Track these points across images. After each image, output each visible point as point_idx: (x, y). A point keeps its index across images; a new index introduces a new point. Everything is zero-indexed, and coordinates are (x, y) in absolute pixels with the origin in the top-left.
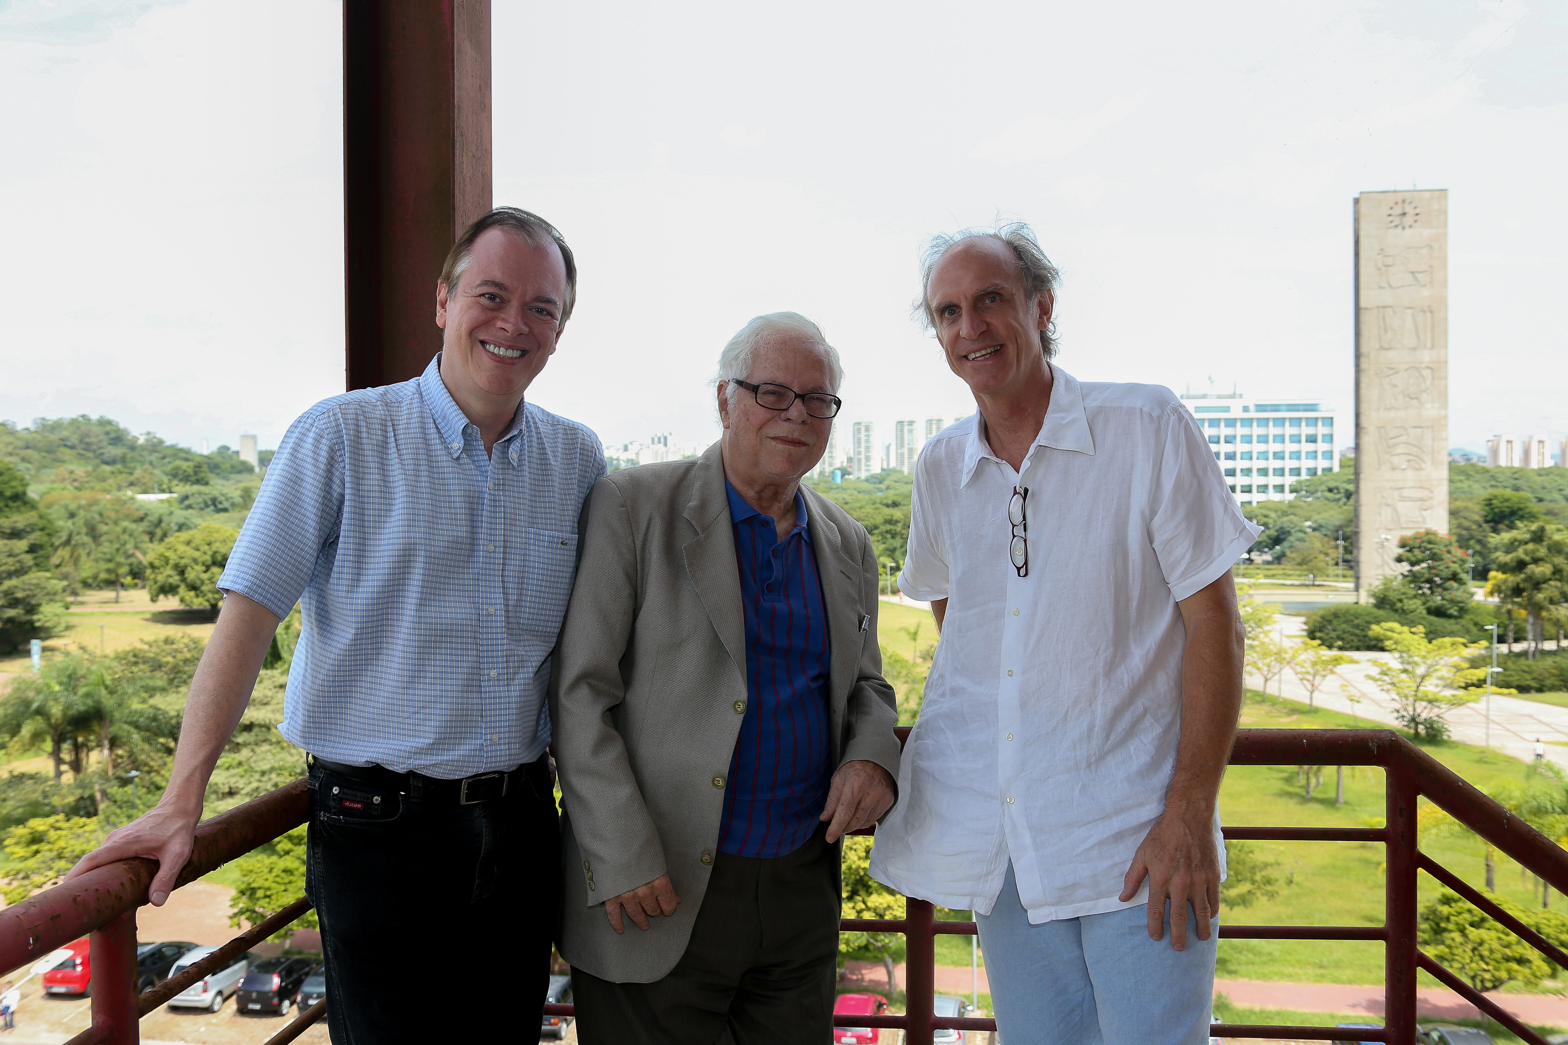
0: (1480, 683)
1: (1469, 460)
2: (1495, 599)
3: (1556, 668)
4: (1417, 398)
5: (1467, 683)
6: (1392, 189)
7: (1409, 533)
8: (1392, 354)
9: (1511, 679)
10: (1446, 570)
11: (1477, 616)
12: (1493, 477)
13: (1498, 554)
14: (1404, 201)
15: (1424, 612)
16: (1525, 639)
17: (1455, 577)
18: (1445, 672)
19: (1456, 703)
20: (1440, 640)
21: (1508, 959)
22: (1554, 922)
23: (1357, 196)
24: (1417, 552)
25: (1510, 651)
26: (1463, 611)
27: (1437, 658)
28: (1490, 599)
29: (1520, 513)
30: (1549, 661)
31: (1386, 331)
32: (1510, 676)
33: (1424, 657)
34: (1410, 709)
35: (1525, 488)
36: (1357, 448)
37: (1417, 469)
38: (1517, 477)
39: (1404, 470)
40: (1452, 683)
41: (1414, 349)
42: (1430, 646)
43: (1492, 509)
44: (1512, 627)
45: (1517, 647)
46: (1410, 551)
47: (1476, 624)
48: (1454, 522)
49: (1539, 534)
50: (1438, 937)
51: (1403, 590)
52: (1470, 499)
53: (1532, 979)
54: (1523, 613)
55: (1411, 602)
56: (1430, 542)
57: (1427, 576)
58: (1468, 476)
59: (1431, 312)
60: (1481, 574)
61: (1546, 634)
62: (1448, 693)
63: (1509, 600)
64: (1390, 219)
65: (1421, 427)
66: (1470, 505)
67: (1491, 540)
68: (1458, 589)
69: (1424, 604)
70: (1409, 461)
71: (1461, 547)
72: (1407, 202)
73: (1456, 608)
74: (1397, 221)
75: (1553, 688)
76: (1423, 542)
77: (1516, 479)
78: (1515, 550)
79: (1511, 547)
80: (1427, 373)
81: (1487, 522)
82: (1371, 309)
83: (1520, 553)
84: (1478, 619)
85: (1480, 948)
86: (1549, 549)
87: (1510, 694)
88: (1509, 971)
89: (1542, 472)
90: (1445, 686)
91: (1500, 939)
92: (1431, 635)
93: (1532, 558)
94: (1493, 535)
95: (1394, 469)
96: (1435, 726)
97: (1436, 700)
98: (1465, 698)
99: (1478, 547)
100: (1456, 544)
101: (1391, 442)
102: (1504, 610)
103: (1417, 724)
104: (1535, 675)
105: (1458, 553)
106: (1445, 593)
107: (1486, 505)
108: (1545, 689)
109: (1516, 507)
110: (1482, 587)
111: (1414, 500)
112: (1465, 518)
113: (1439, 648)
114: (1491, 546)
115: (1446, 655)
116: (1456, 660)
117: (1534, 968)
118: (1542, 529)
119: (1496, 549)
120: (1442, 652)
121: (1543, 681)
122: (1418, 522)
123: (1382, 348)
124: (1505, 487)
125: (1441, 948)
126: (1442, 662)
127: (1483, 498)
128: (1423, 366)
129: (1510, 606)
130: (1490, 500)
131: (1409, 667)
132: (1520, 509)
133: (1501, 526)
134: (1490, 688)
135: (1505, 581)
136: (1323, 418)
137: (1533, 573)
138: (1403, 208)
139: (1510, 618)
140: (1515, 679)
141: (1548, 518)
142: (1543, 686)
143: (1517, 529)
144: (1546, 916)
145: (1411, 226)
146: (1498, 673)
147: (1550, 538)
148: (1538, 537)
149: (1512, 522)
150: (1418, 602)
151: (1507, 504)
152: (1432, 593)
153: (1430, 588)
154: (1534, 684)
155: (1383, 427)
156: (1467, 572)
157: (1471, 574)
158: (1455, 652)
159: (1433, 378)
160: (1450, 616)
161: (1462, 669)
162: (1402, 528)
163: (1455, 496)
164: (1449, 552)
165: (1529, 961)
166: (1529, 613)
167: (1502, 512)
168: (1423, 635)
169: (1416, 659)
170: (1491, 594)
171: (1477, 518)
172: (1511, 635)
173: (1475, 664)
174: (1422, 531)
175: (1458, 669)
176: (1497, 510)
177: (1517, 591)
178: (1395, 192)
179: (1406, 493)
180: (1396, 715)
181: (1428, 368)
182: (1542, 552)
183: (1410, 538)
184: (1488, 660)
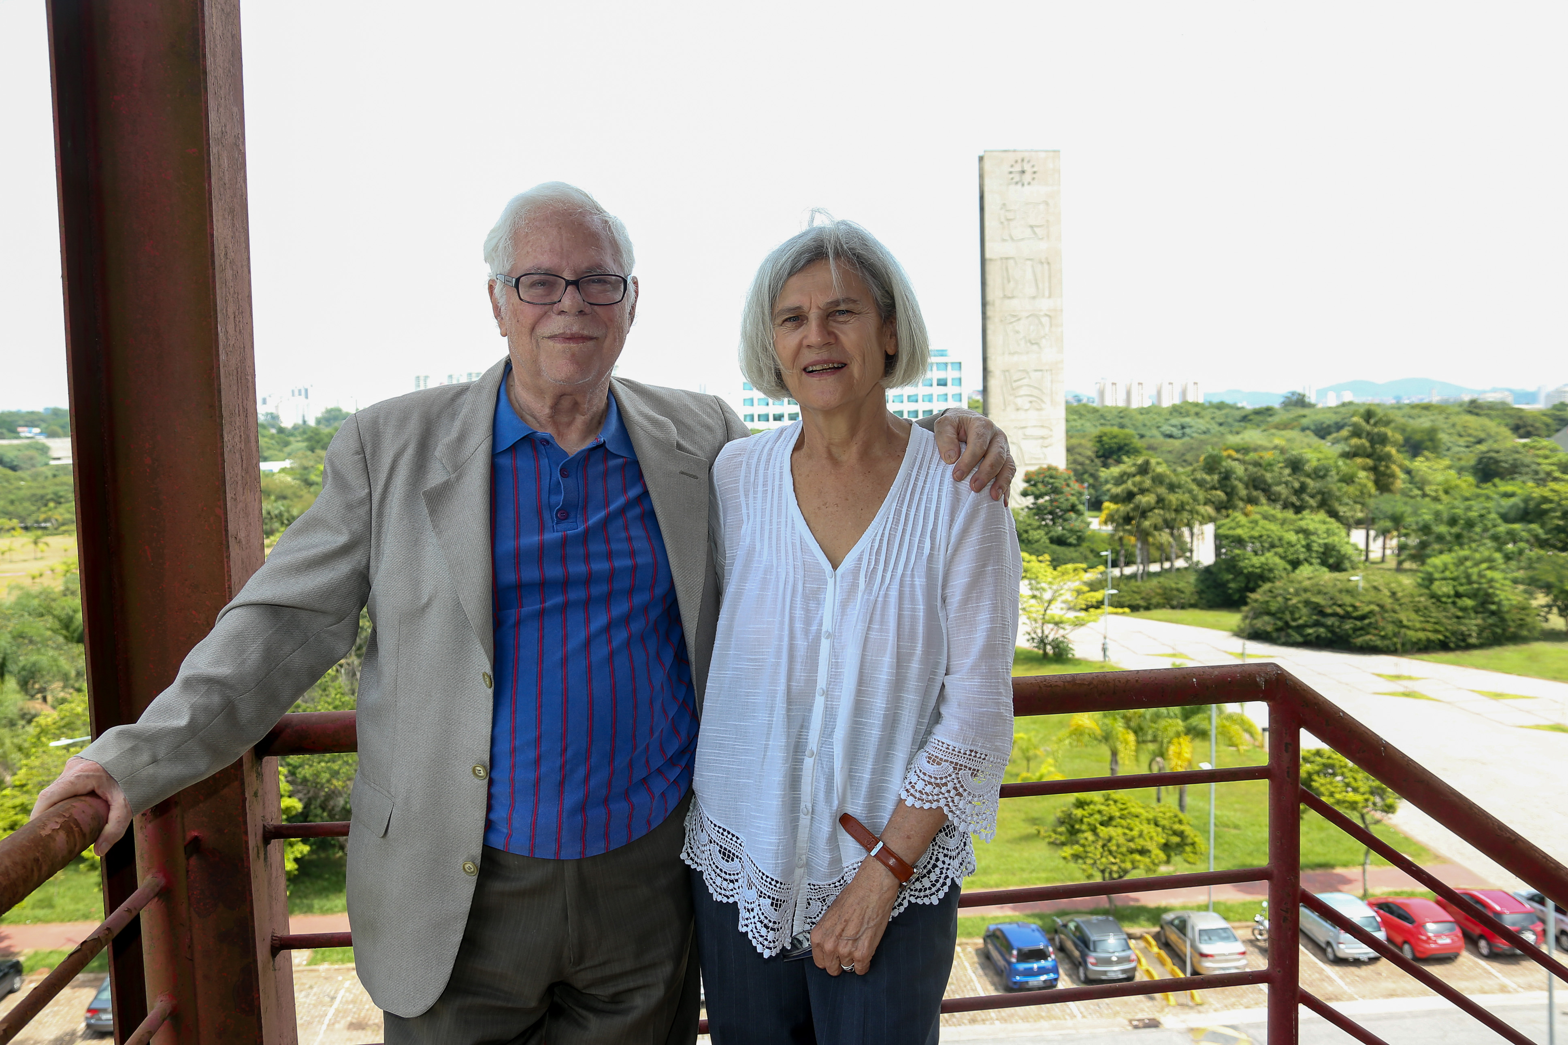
0: (1099, 605)
1: (1079, 401)
2: (1109, 528)
3: (1160, 588)
4: (1037, 344)
5: (1087, 605)
6: (1012, 149)
7: (1033, 469)
8: (1015, 302)
9: (1123, 599)
10: (1066, 503)
11: (1093, 543)
12: (1102, 417)
13: (1108, 486)
14: (1023, 160)
15: (1048, 541)
16: (1134, 563)
17: (1073, 508)
18: (1069, 596)
19: (1078, 624)
20: (1064, 567)
21: (1131, 852)
22: (1168, 815)
23: (981, 154)
24: (1040, 486)
25: (1122, 574)
26: (1080, 539)
27: (1062, 584)
28: (1104, 528)
29: (1126, 448)
30: (1154, 582)
31: (1009, 281)
32: (1122, 597)
33: (1050, 583)
34: (1039, 631)
35: (1129, 425)
36: (985, 391)
37: (1038, 410)
38: (1122, 415)
39: (1027, 410)
40: (1075, 605)
41: (1034, 298)
42: (1055, 573)
43: (1103, 445)
44: (1123, 552)
45: (1128, 571)
46: (1035, 485)
47: (1092, 551)
48: (1071, 458)
49: (1145, 466)
50: (1073, 838)
51: (1028, 522)
52: (1083, 437)
53: (1151, 866)
54: (1133, 539)
55: (1035, 533)
56: (1051, 477)
57: (1049, 508)
58: (1081, 416)
59: (1048, 263)
60: (1096, 505)
61: (1152, 558)
62: (1072, 615)
63: (1120, 528)
64: (1011, 176)
65: (1041, 370)
66: (1083, 441)
67: (1102, 474)
68: (1076, 520)
69: (1047, 534)
70: (1031, 402)
71: (1077, 481)
72: (1026, 161)
73: (1075, 537)
74: (1017, 178)
75: (1158, 606)
76: (1046, 477)
77: (1121, 417)
78: (1124, 482)
79: (1120, 480)
80: (1045, 320)
81: (1098, 457)
82: (996, 260)
83: (1129, 485)
84: (1094, 546)
85: (1109, 844)
86: (1153, 480)
87: (1123, 613)
88: (1133, 862)
89: (1142, 411)
90: (1069, 609)
91: (1125, 834)
92: (1056, 563)
93: (1140, 489)
94: (1103, 469)
95: (1018, 410)
96: (1061, 645)
97: (1061, 622)
98: (1086, 618)
99: (1091, 481)
100: (1073, 479)
101: (1015, 385)
102: (1116, 537)
103: (1045, 644)
104: (1143, 595)
105: (1076, 486)
106: (1065, 523)
107: (1098, 442)
108: (1151, 607)
109: (1122, 443)
110: (1097, 517)
111: (1037, 438)
112: (1080, 454)
113: (1063, 574)
114: (1102, 480)
115: (1069, 580)
116: (1076, 585)
117: (1153, 857)
118: (1147, 463)
119: (1107, 482)
120: (1065, 577)
121: (1150, 599)
122: (1039, 459)
123: (1006, 297)
124: (1112, 425)
125: (1076, 847)
126: (1066, 587)
127: (1094, 435)
128: (1042, 313)
129: (1121, 534)
130: (1100, 437)
131: (1037, 593)
132: (1126, 445)
133: (1110, 461)
134: (1107, 609)
135: (1118, 510)
136: (952, 363)
137: (1140, 502)
138: (1023, 167)
139: (1122, 545)
140: (1126, 600)
141: (1150, 452)
142: (1150, 604)
143: (1124, 463)
144: (1162, 809)
145: (1029, 184)
146: (1112, 595)
147: (1154, 471)
148: (1144, 469)
149: (1119, 457)
150: (1042, 532)
151: (1115, 440)
152: (1054, 523)
153: (1052, 520)
154: (1142, 603)
155: (1008, 371)
156: (1084, 504)
157: (1087, 504)
158: (1077, 577)
159: (1051, 325)
160: (1070, 545)
161: (1084, 593)
162: (1026, 465)
163: (1070, 433)
164: (1068, 485)
165: (1149, 851)
166: (1138, 539)
167: (1111, 448)
168: (1048, 563)
169: (1043, 585)
170: (1106, 523)
171: (1089, 453)
172: (1122, 559)
173: (1093, 586)
174: (1045, 466)
175: (1079, 592)
176: (1107, 446)
177: (1128, 519)
178: (1015, 151)
179: (1029, 432)
180: (1028, 637)
181: (1047, 315)
182: (1148, 483)
183: (1034, 473)
184: (1104, 583)
